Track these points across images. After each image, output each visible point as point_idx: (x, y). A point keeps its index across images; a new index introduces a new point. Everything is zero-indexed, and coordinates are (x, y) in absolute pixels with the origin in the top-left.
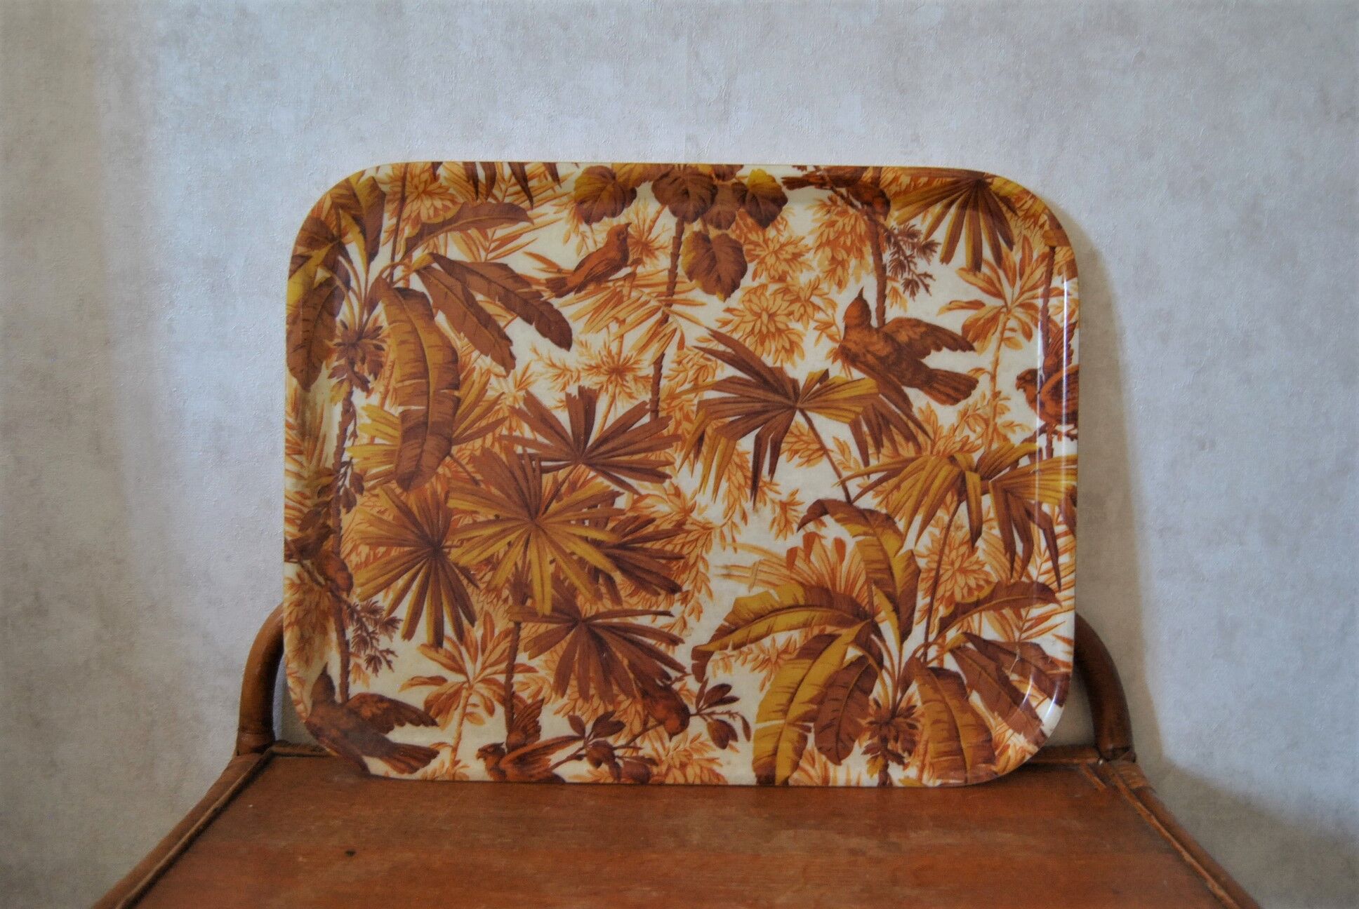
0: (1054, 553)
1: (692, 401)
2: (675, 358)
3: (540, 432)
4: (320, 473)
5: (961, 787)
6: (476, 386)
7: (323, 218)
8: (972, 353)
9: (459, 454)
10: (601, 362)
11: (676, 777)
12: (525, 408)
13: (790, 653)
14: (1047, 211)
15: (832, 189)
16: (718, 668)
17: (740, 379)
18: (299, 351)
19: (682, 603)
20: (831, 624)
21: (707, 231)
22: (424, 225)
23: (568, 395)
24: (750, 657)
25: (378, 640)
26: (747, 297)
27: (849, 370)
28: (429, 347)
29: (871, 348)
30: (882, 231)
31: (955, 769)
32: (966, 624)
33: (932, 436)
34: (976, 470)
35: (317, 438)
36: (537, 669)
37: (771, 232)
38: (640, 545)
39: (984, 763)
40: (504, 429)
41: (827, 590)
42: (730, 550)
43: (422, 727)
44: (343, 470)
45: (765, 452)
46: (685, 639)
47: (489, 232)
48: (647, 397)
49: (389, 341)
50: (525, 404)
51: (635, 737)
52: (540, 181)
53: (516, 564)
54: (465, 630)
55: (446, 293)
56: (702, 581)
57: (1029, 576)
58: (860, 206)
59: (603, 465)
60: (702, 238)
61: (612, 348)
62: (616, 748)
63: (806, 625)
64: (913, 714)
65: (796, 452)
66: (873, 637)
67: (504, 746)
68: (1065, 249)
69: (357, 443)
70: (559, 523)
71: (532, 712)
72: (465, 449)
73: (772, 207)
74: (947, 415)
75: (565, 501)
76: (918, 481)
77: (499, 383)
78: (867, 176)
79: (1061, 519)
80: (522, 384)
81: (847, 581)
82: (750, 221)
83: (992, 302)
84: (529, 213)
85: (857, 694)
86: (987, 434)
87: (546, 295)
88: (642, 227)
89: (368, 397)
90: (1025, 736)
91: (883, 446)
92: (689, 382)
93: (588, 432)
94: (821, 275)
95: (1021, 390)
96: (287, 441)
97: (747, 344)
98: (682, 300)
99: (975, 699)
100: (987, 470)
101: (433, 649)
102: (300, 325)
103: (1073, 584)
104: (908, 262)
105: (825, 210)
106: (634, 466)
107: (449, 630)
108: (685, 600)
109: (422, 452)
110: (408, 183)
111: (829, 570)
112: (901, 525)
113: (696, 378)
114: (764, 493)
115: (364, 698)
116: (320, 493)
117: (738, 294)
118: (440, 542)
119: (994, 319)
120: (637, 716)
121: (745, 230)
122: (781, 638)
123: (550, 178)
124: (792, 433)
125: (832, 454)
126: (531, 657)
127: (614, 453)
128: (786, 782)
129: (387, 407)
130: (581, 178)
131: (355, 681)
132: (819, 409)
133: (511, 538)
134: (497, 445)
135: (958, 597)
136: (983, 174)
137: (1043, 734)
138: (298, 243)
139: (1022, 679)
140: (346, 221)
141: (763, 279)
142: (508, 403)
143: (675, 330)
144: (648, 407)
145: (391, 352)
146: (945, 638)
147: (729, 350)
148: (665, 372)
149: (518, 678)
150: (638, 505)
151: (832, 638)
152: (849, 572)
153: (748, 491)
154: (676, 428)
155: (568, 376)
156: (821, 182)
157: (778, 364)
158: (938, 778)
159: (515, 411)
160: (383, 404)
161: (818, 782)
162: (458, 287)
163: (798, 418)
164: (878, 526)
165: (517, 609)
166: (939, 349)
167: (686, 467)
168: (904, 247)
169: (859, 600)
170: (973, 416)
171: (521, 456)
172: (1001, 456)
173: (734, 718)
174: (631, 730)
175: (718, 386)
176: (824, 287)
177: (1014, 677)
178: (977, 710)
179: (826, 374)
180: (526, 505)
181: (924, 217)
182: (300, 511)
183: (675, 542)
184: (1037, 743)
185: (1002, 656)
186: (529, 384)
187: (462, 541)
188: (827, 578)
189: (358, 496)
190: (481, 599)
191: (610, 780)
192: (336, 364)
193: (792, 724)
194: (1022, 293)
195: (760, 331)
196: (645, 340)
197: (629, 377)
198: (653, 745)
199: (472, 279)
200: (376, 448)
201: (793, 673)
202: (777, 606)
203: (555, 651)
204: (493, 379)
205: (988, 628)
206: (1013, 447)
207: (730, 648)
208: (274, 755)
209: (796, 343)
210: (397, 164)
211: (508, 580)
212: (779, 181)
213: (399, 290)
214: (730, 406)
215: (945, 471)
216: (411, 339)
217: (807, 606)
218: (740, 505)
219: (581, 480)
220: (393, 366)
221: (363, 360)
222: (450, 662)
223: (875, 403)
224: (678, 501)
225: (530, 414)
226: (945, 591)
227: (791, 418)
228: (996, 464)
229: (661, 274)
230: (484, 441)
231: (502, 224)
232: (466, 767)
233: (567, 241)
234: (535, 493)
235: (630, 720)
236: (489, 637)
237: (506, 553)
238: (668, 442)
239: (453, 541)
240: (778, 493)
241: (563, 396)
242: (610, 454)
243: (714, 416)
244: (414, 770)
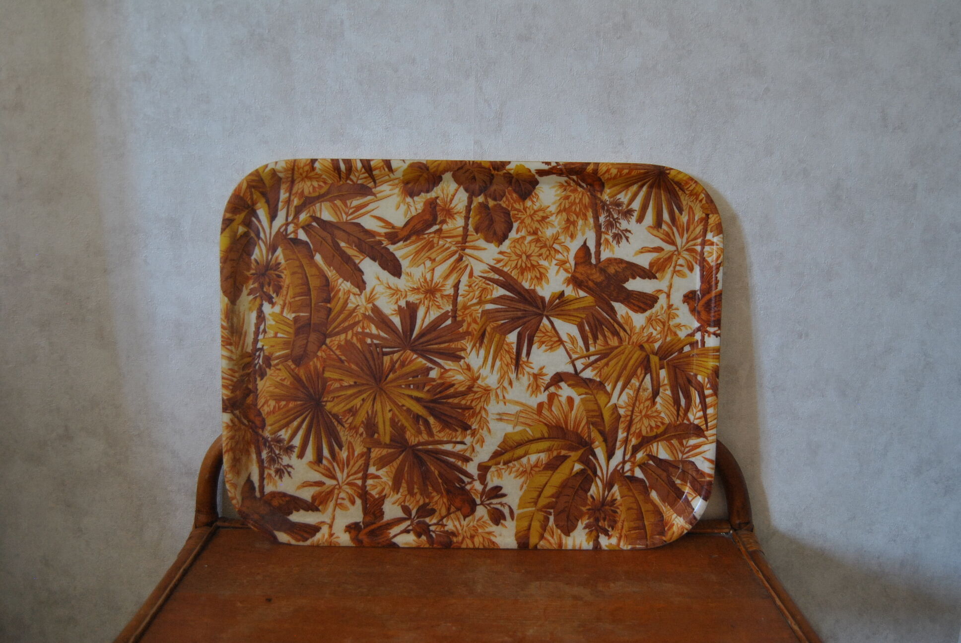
0: (704, 407)
1: (478, 310)
2: (467, 283)
3: (382, 330)
4: (244, 355)
5: (645, 550)
6: (341, 301)
7: (242, 195)
8: (655, 280)
9: (331, 344)
10: (420, 286)
11: (468, 544)
12: (372, 315)
13: (539, 467)
14: (704, 192)
15: (567, 176)
16: (494, 476)
17: (508, 296)
18: (229, 280)
19: (472, 437)
20: (564, 449)
21: (488, 202)
22: (306, 198)
23: (400, 307)
24: (514, 469)
25: (282, 459)
26: (513, 245)
27: (577, 291)
28: (311, 276)
29: (591, 278)
30: (599, 202)
31: (641, 539)
32: (648, 449)
33: (629, 332)
34: (656, 354)
35: (241, 334)
36: (382, 476)
37: (528, 203)
38: (445, 401)
39: (658, 535)
40: (359, 328)
41: (562, 428)
42: (501, 403)
44: (258, 354)
45: (524, 342)
46: (473, 459)
47: (348, 202)
48: (449, 308)
49: (285, 272)
50: (372, 312)
51: (442, 518)
52: (380, 171)
53: (367, 412)
54: (336, 453)
55: (321, 241)
56: (484, 423)
57: (688, 420)
58: (585, 186)
59: (422, 351)
60: (484, 206)
61: (427, 276)
62: (430, 525)
63: (549, 450)
64: (615, 504)
65: (543, 343)
66: (591, 457)
67: (361, 524)
68: (715, 216)
69: (267, 336)
70: (395, 387)
71: (379, 502)
72: (335, 340)
73: (529, 187)
74: (638, 320)
75: (398, 373)
76: (620, 360)
77: (356, 298)
78: (590, 169)
79: (708, 386)
81: (575, 423)
82: (515, 195)
83: (669, 248)
84: (374, 190)
85: (581, 492)
86: (664, 331)
87: (385, 243)
88: (446, 199)
89: (272, 307)
90: (684, 519)
91: (598, 339)
92: (476, 299)
93: (412, 330)
94: (560, 231)
95: (686, 304)
96: (222, 337)
97: (513, 275)
98: (472, 246)
99: (654, 495)
100: (664, 353)
101: (316, 464)
102: (229, 263)
103: (716, 426)
104: (615, 222)
105: (563, 189)
106: (441, 351)
107: (326, 452)
108: (473, 435)
109: (307, 342)
110: (295, 172)
111: (564, 416)
112: (609, 388)
113: (481, 296)
114: (523, 368)
115: (274, 495)
116: (244, 369)
117: (507, 243)
118: (320, 398)
119: (669, 259)
120: (444, 506)
121: (512, 201)
122: (533, 458)
123: (386, 169)
124: (541, 331)
125: (565, 344)
126: (378, 470)
127: (429, 343)
128: (536, 546)
129: (285, 314)
130: (407, 169)
131: (268, 484)
132: (558, 316)
133: (364, 396)
134: (355, 338)
135: (644, 433)
136: (664, 167)
137: (695, 518)
138: (226, 211)
139: (683, 483)
140: (256, 195)
142: (361, 311)
143: (467, 266)
144: (450, 314)
145: (287, 279)
146: (635, 457)
147: (501, 278)
148: (461, 292)
149: (370, 482)
150: (444, 375)
151: (565, 458)
152: (576, 417)
153: (513, 367)
154: (468, 328)
155: (400, 293)
156: (560, 172)
157: (532, 287)
158: (630, 544)
159: (365, 316)
160: (282, 312)
161: (555, 546)
162: (329, 238)
163: (545, 321)
164: (594, 389)
165: (368, 440)
166: (634, 278)
167: (474, 352)
168: (613, 213)
169: (582, 435)
170: (655, 320)
171: (370, 345)
172: (673, 345)
173: (504, 506)
174: (440, 514)
175: (494, 301)
176: (562, 238)
177: (678, 482)
178: (654, 501)
179: (562, 293)
180: (374, 376)
181: (627, 192)
182: (232, 381)
183: (467, 398)
184: (691, 524)
185: (671, 469)
186: (375, 299)
187: (334, 398)
188: (562, 421)
189: (268, 370)
190: (346, 433)
191: (427, 546)
192: (252, 286)
193: (540, 510)
194: (688, 242)
195: (521, 266)
196: (448, 272)
197: (438, 295)
198: (454, 523)
199: (337, 232)
200: (279, 339)
201: (541, 479)
202: (531, 438)
203: (393, 466)
204: (352, 297)
205: (662, 452)
206: (679, 340)
207: (501, 464)
208: (218, 527)
209: (544, 274)
210: (289, 160)
211: (363, 422)
212: (534, 172)
213: (291, 239)
214: (502, 313)
215: (637, 355)
216: (300, 271)
217: (549, 438)
218: (508, 376)
219: (408, 360)
220: (288, 288)
221: (269, 285)
222: (327, 473)
223: (594, 312)
224: (469, 374)
225: (375, 318)
226: (636, 429)
227: (540, 322)
228: (669, 350)
229: (458, 229)
230: (346, 336)
231: (356, 197)
232: (338, 537)
233: (398, 208)
234: (379, 368)
235: (439, 507)
236: (351, 457)
237: (361, 406)
238: (462, 336)
239: (328, 398)
240: (532, 368)
241: (396, 307)
242: (426, 344)
243: (491, 320)
244: (306, 539)
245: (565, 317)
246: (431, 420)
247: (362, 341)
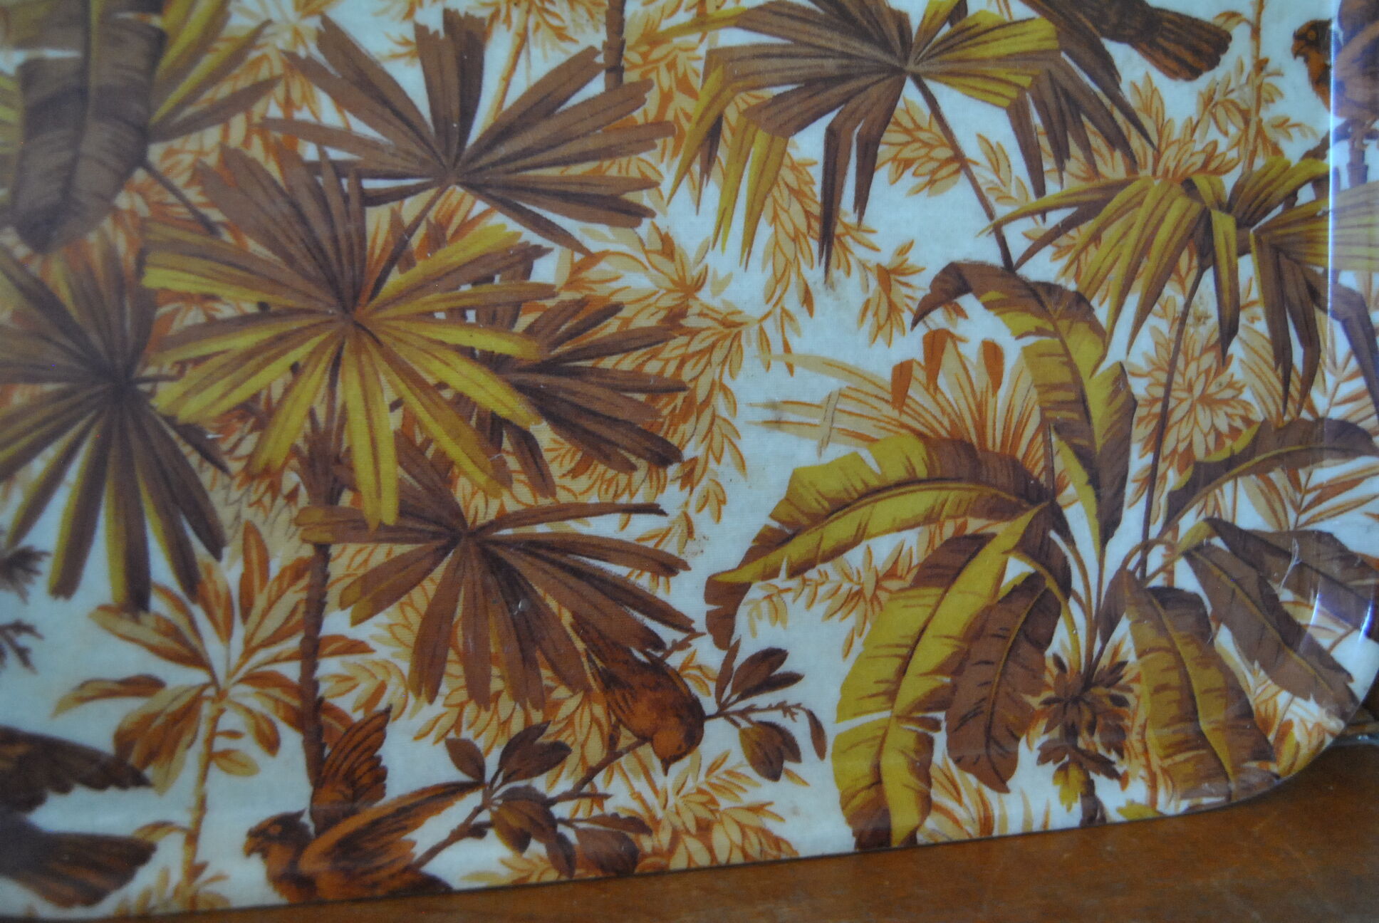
0: (1370, 363)
1: (693, 49)
3: (356, 113)
9: (168, 163)
11: (693, 852)
12: (320, 57)
13: (901, 578)
16: (760, 617)
19: (683, 486)
20: (976, 514)
23: (421, 30)
24: (822, 590)
27: (1005, 1)
31: (1208, 777)
32: (1211, 503)
33: (1154, 138)
34: (1227, 208)
36: (372, 644)
38: (588, 363)
39: (1255, 759)
40: (273, 106)
41: (969, 447)
42: (779, 368)
43: (112, 793)
45: (847, 163)
46: (690, 562)
48: (596, 37)
50: (319, 47)
51: (592, 773)
53: (312, 414)
54: (201, 569)
56: (722, 438)
57: (1312, 410)
59: (507, 187)
62: (553, 801)
63: (931, 518)
64: (1121, 678)
65: (907, 164)
66: (1053, 535)
67: (306, 819)
70: (408, 319)
71: (367, 737)
72: (176, 152)
74: (1179, 101)
76: (1130, 227)
81: (1006, 427)
85: (1025, 649)
86: (1247, 140)
91: (1068, 157)
92: (686, 10)
93: (468, 114)
95: (1300, 59)
99: (1224, 640)
100: (1248, 207)
101: (126, 615)
106: (574, 189)
107: (161, 569)
108: (688, 479)
109: (75, 160)
111: (973, 407)
112: (1102, 313)
114: (845, 248)
118: (129, 368)
120: (595, 729)
122: (883, 548)
124: (898, 124)
125: (974, 169)
126: (356, 621)
127: (529, 161)
128: (912, 837)
132: (951, 76)
133: (298, 354)
134: (257, 142)
135: (1199, 453)
137: (1352, 695)
139: (1298, 598)
142: (280, 45)
144: (600, 59)
146: (1177, 530)
149: (329, 666)
150: (584, 274)
151: (980, 541)
152: (1009, 410)
153: (815, 246)
154: (663, 106)
158: (1183, 797)
159: (295, 63)
161: (973, 830)
163: (910, 92)
164: (1061, 317)
165: (318, 515)
167: (684, 191)
169: (1029, 465)
170: (1223, 104)
171: (314, 168)
172: (1270, 183)
173: (793, 715)
174: (583, 758)
175: (746, 20)
177: (1286, 596)
178: (1226, 661)
179: (961, 5)
180: (332, 283)
183: (666, 354)
184: (1343, 716)
185: (1270, 560)
187: (182, 365)
188: (969, 422)
190: (235, 494)
191: (552, 876)
193: (906, 717)
198: (631, 787)
201: (907, 616)
202: (874, 483)
203: (411, 604)
205: (1246, 508)
206: (1287, 167)
207: (783, 574)
211: (295, 451)
214: (777, 63)
215: (1178, 210)
217: (934, 480)
218: (799, 274)
219: (456, 221)
222: (169, 643)
223: (1054, 69)
224: (669, 267)
225: (332, 70)
226: (1178, 441)
227: (896, 95)
228: (1262, 196)
230: (226, 134)
232: (219, 878)
234: (351, 247)
235: (581, 738)
236: (257, 582)
237: (288, 390)
238: (645, 138)
239: (161, 366)
240: (875, 249)
241: (408, 32)
242: (520, 163)
243: (740, 84)
244: (94, 897)
245: (971, 82)
246: (544, 434)
247: (286, 155)
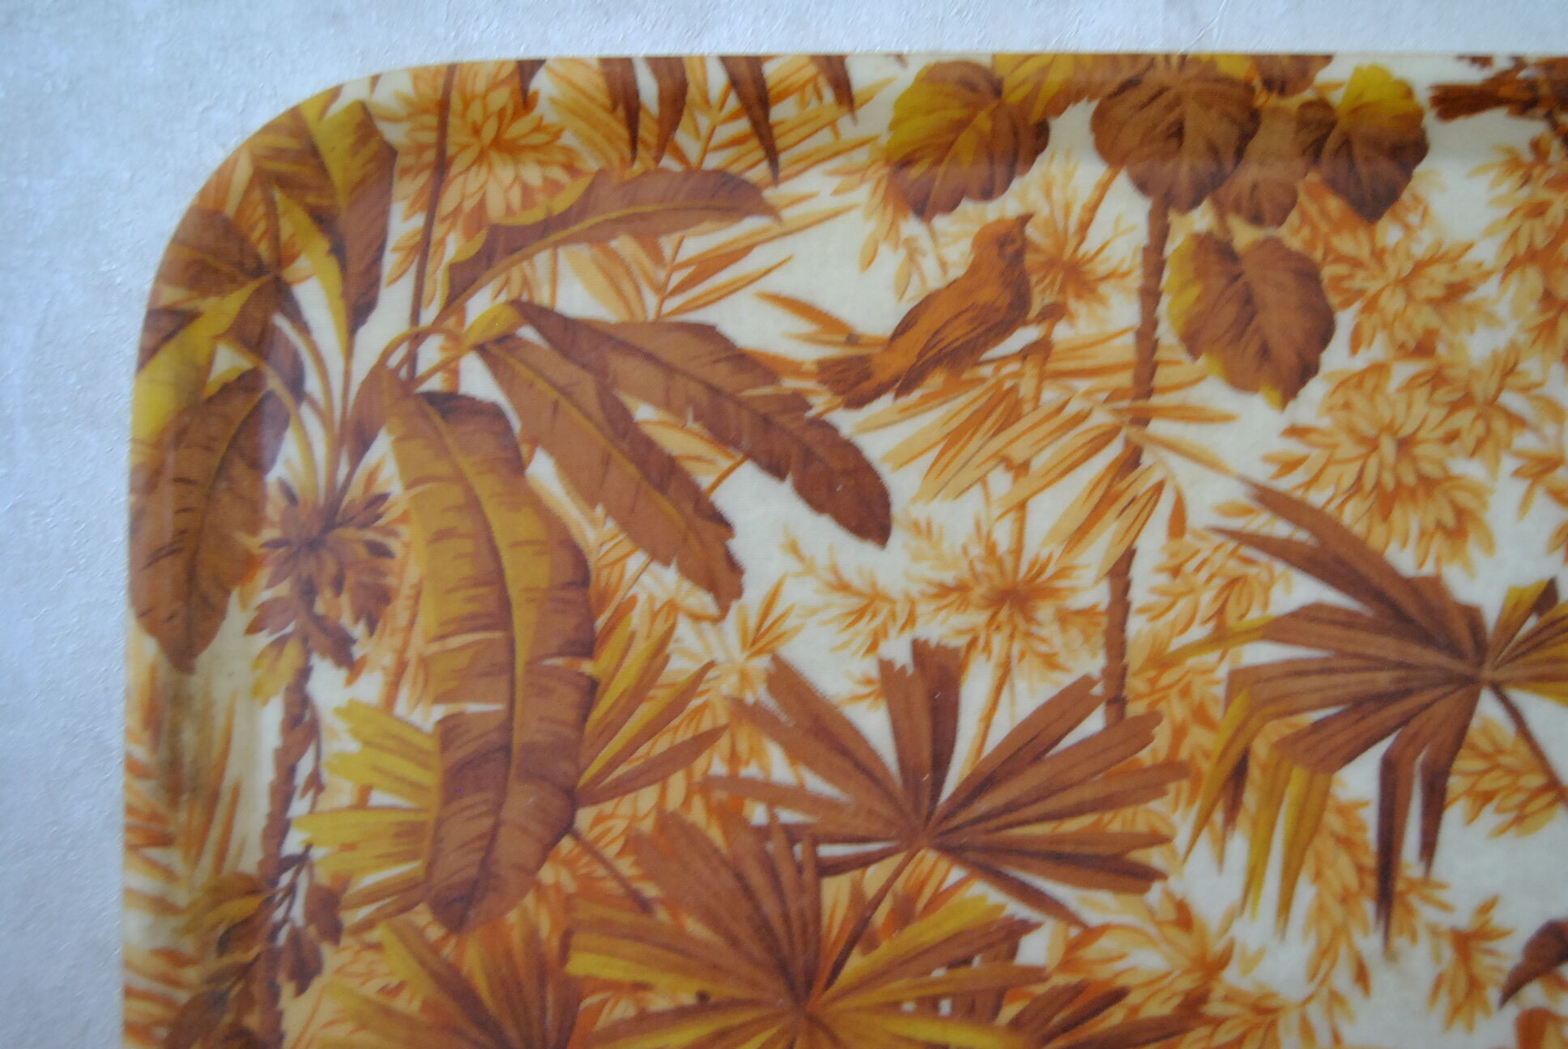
1: (1211, 670)
2: (1162, 559)
3: (811, 765)
4: (219, 893)
6: (640, 649)
7: (230, 210)
9: (597, 830)
10: (967, 575)
15: (1549, 116)
17: (1334, 610)
18: (165, 562)
21: (1227, 230)
22: (495, 230)
23: (886, 666)
26: (1339, 399)
28: (515, 544)
35: (214, 797)
37: (1389, 233)
40: (717, 761)
44: (285, 879)
45: (1408, 799)
47: (667, 244)
48: (1094, 664)
49: (405, 531)
50: (770, 691)
52: (803, 104)
55: (557, 403)
59: (987, 849)
60: (1216, 249)
61: (995, 536)
65: (1487, 797)
69: (326, 802)
70: (870, 1009)
72: (612, 816)
73: (1386, 168)
75: (886, 950)
77: (701, 635)
80: (760, 639)
82: (1334, 204)
84: (769, 194)
87: (820, 401)
88: (1061, 225)
89: (350, 681)
92: (1204, 622)
93: (941, 761)
94: (1520, 338)
96: (130, 810)
97: (1346, 519)
98: (1173, 408)
102: (168, 494)
105: (1520, 173)
106: (1068, 849)
109: (496, 826)
110: (454, 120)
113: (1220, 612)
114: (1410, 911)
116: (224, 945)
117: (1315, 390)
121: (1324, 228)
123: (829, 95)
124: (1473, 747)
127: (1015, 817)
129: (401, 707)
130: (912, 91)
132: (1540, 681)
134: (698, 804)
138: (165, 276)
140: (293, 222)
141: (1377, 350)
142: (725, 690)
143: (1159, 488)
144: (1098, 690)
145: (412, 562)
147: (1302, 536)
148: (1139, 595)
150: (1081, 954)
153: (1369, 907)
154: (1176, 744)
155: (884, 610)
156: (1526, 96)
157: (1428, 569)
159: (743, 711)
160: (390, 699)
162: (587, 388)
163: (1488, 707)
167: (1204, 846)
171: (763, 833)
175: (1277, 630)
176: (1531, 366)
179: (1549, 591)
180: (783, 968)
182: (168, 1001)
186: (780, 637)
189: (327, 950)
192: (266, 595)
195: (1378, 485)
196: (1083, 515)
197: (1045, 611)
199: (625, 367)
200: (375, 818)
204: (684, 629)
209: (1470, 512)
210: (426, 68)
212: (1423, 96)
213: (431, 397)
214: (1314, 681)
216: (466, 524)
218: (1351, 946)
219: (927, 893)
220: (417, 598)
221: (338, 585)
224: (1184, 940)
225: (783, 718)
227: (1469, 709)
229: (1118, 342)
230: (663, 794)
231: (701, 221)
233: (870, 262)
234: (804, 931)
238: (1154, 782)
240: (1445, 907)
241: (870, 667)
242: (1003, 820)
243: (1271, 709)
247: (730, 816)
